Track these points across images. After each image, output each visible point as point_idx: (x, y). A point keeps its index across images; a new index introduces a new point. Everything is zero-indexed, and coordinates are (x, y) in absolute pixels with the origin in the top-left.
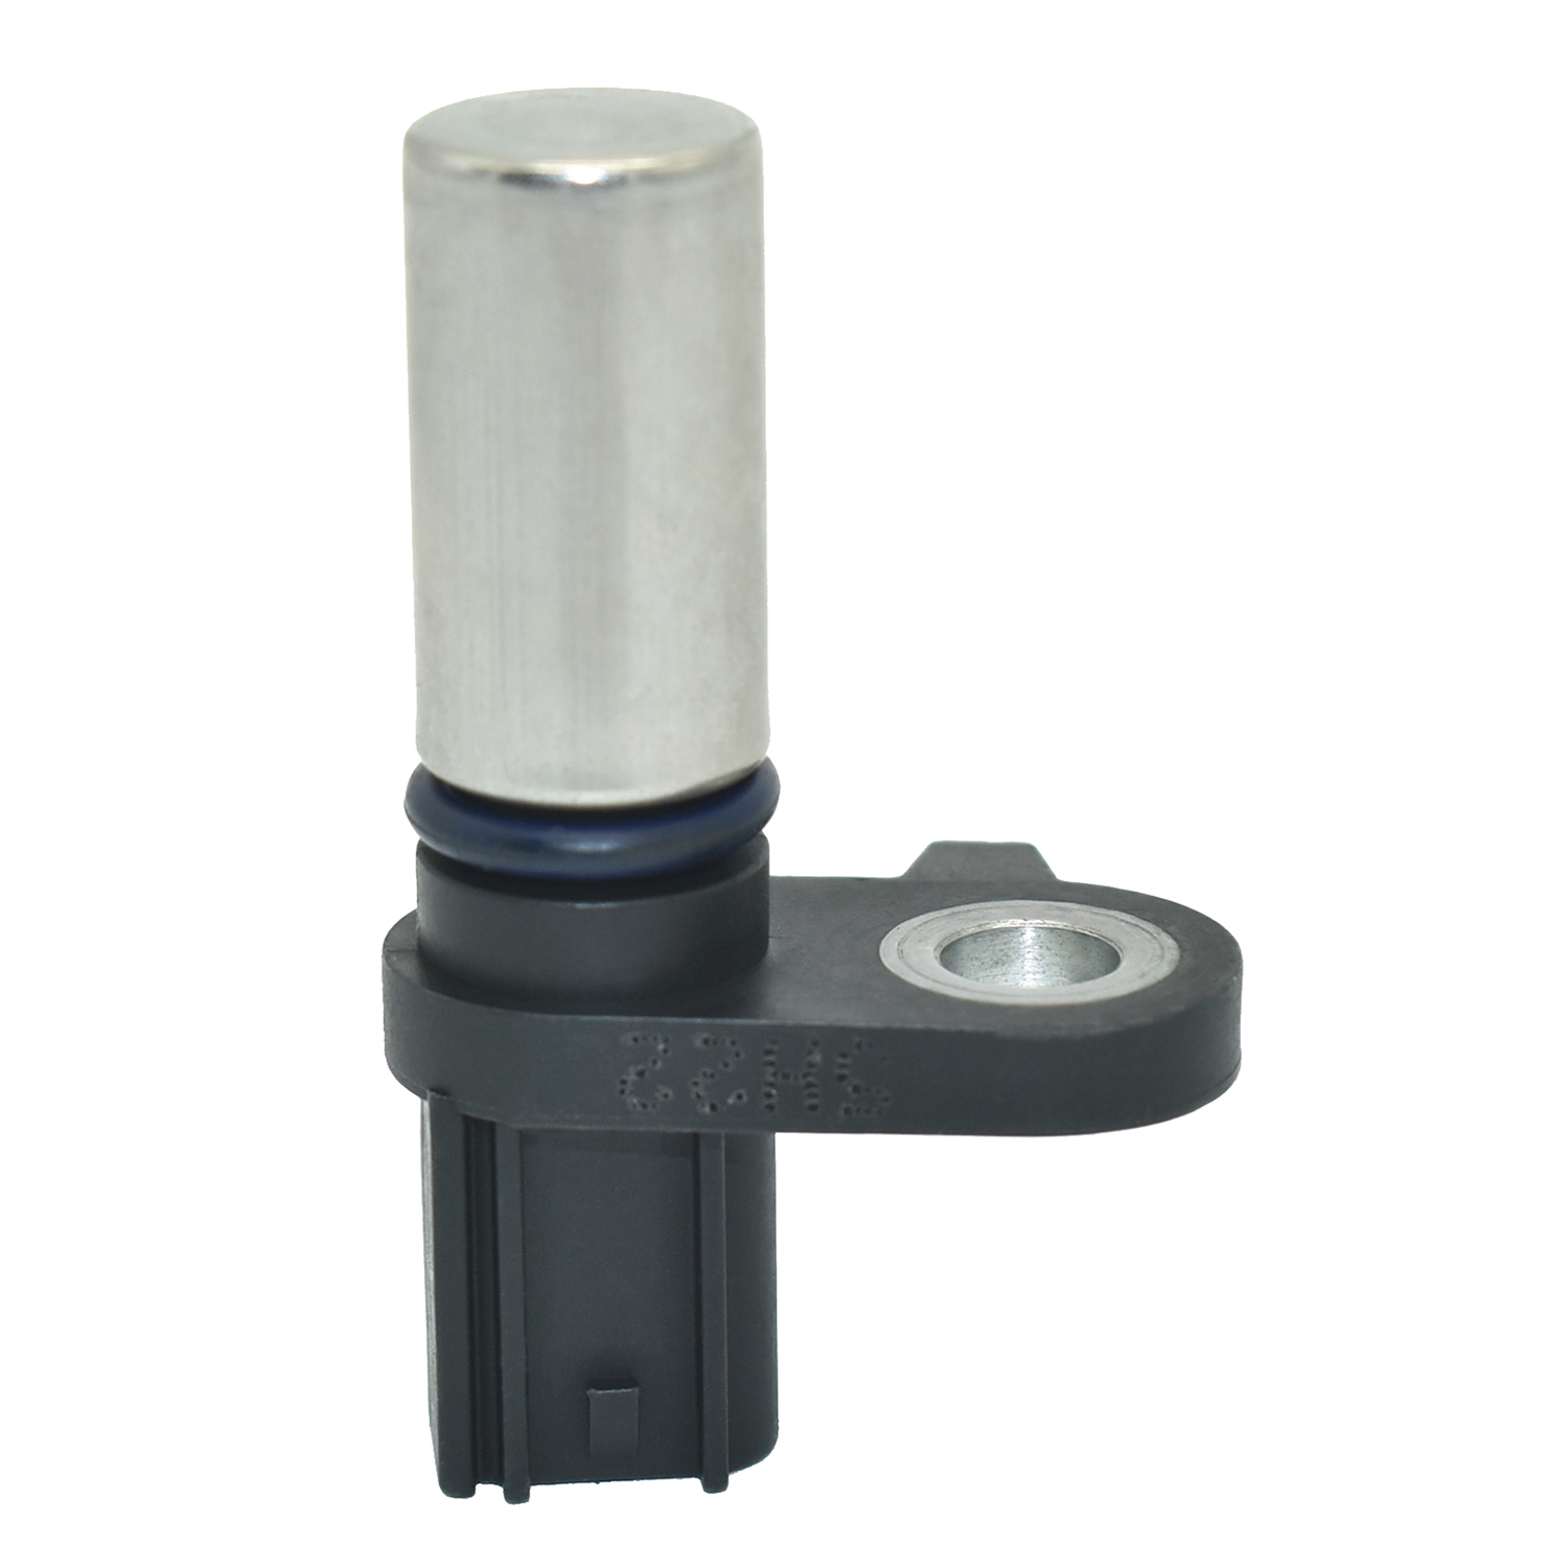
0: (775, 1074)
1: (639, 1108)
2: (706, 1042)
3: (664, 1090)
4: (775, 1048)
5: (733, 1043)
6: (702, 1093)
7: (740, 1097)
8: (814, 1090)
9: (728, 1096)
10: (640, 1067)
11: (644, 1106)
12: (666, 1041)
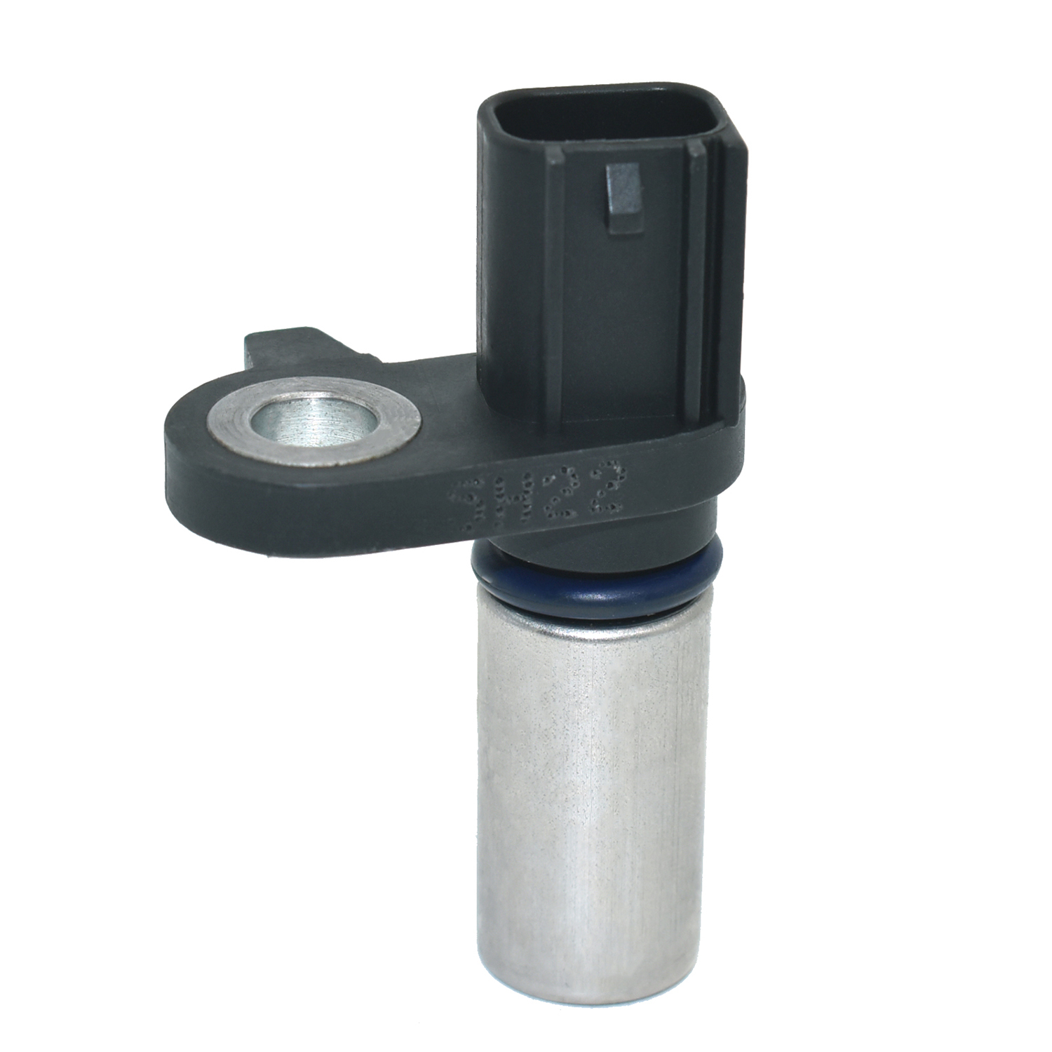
0: (524, 499)
1: (613, 462)
2: (568, 514)
3: (597, 477)
4: (523, 518)
5: (550, 516)
6: (572, 479)
7: (547, 480)
8: (497, 493)
9: (554, 481)
10: (611, 489)
11: (609, 464)
12: (593, 509)
